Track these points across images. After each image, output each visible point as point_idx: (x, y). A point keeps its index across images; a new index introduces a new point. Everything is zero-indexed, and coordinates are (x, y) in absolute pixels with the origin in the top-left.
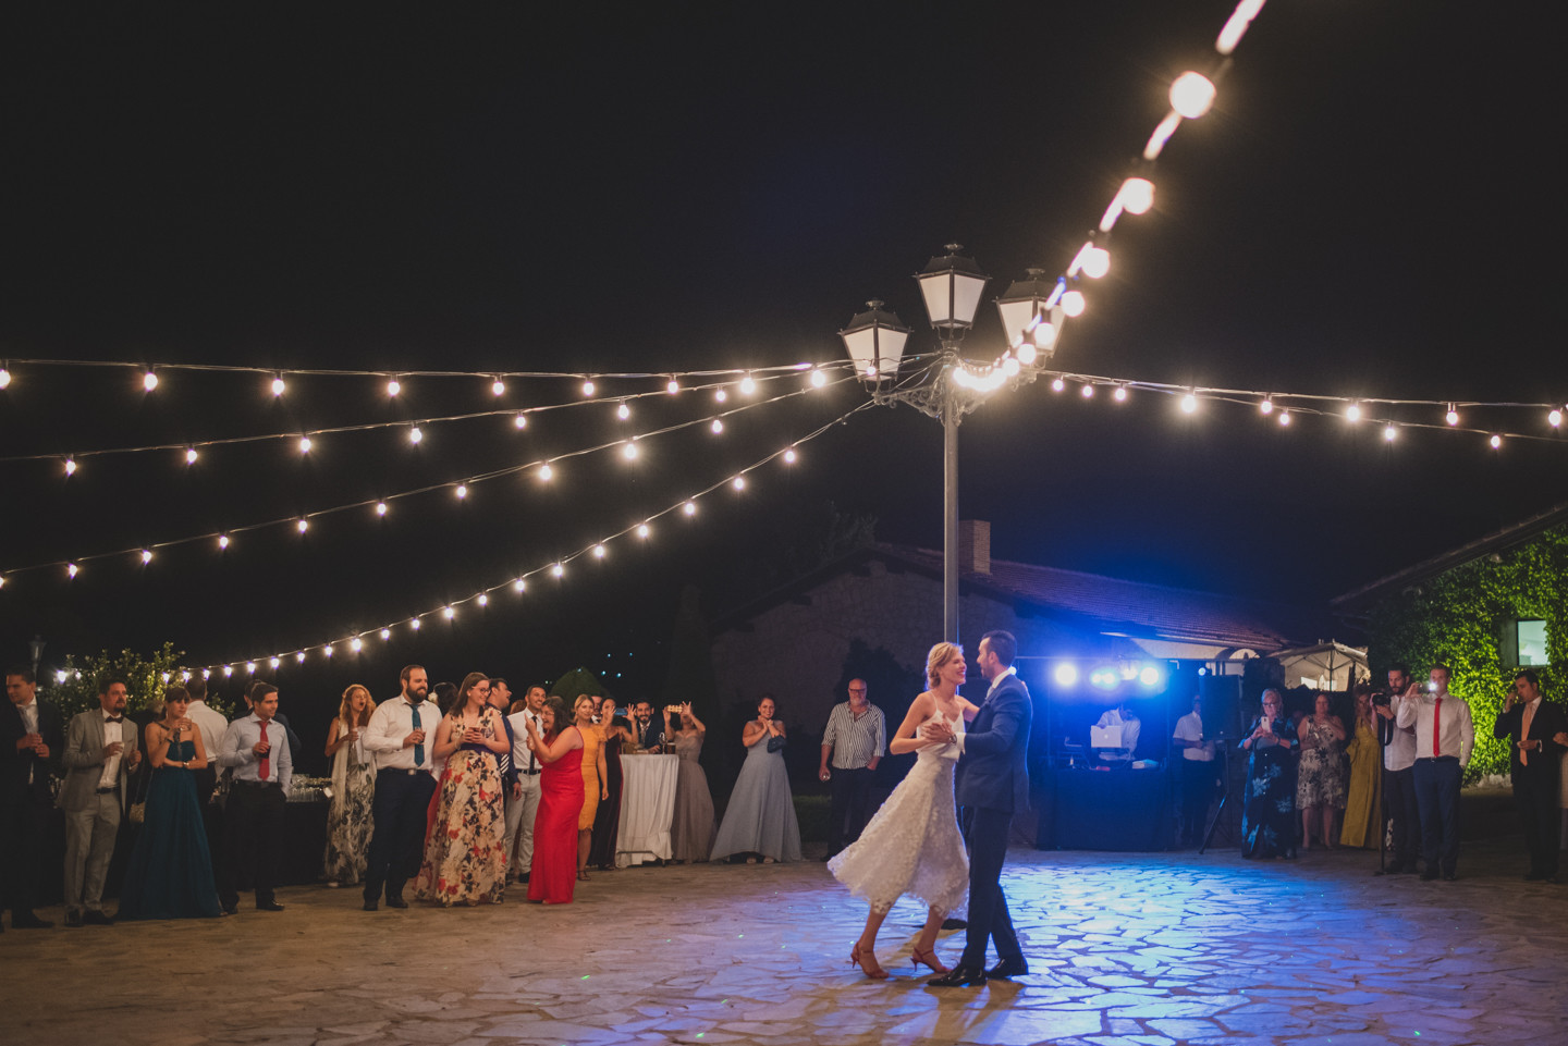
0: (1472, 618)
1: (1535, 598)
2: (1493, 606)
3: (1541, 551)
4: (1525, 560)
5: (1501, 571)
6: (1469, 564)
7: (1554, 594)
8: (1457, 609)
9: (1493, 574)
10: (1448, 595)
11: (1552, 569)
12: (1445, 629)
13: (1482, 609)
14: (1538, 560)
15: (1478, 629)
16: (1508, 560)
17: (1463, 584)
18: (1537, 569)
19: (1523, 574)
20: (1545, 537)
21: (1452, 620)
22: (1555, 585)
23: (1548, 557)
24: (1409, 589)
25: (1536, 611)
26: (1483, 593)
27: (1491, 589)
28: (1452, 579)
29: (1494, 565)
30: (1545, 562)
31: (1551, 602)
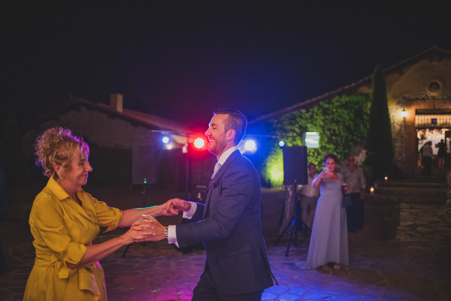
0: (293, 131)
1: (315, 125)
2: (301, 127)
3: (319, 109)
4: (313, 112)
5: (304, 115)
6: (294, 113)
7: (322, 123)
8: (289, 128)
9: (301, 117)
10: (285, 123)
11: (323, 115)
12: (284, 134)
13: (297, 128)
14: (317, 112)
15: (295, 134)
16: (308, 112)
17: (291, 119)
18: (317, 115)
19: (312, 117)
20: (320, 105)
21: (286, 131)
22: (323, 121)
23: (321, 111)
24: (272, 120)
25: (316, 129)
26: (297, 123)
27: (301, 121)
28: (287, 118)
29: (301, 113)
30: (321, 113)
31: (321, 126)
